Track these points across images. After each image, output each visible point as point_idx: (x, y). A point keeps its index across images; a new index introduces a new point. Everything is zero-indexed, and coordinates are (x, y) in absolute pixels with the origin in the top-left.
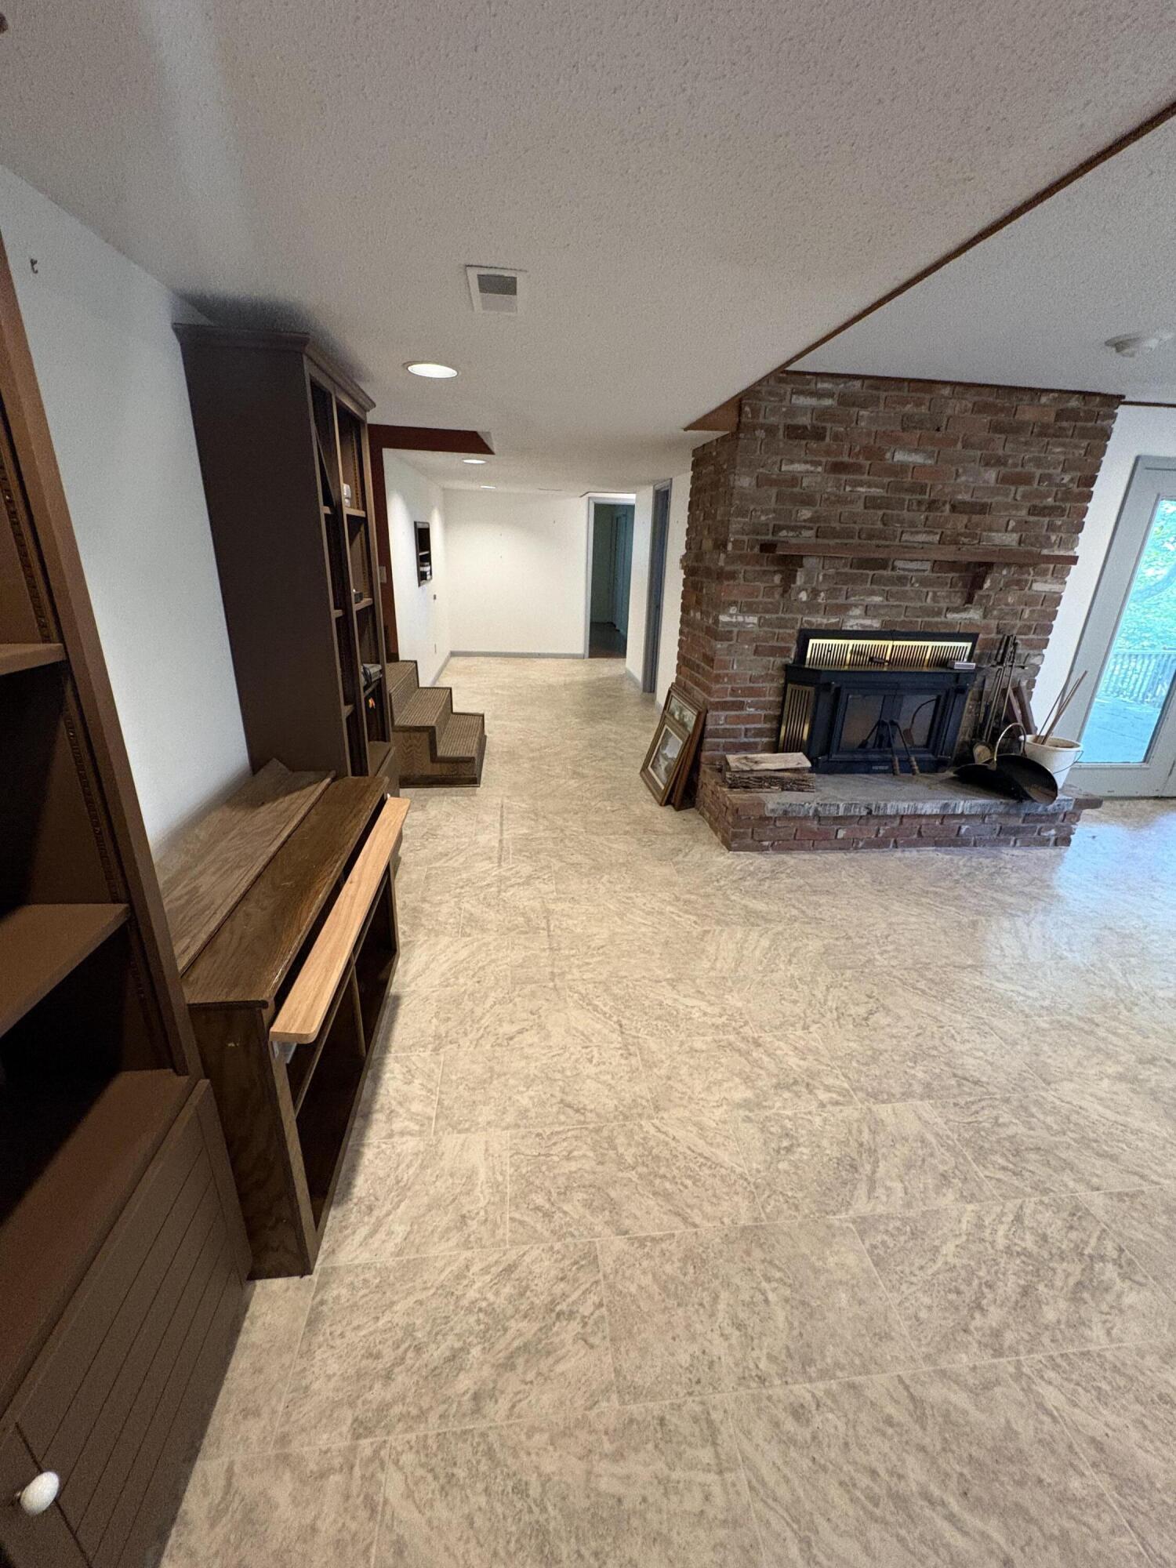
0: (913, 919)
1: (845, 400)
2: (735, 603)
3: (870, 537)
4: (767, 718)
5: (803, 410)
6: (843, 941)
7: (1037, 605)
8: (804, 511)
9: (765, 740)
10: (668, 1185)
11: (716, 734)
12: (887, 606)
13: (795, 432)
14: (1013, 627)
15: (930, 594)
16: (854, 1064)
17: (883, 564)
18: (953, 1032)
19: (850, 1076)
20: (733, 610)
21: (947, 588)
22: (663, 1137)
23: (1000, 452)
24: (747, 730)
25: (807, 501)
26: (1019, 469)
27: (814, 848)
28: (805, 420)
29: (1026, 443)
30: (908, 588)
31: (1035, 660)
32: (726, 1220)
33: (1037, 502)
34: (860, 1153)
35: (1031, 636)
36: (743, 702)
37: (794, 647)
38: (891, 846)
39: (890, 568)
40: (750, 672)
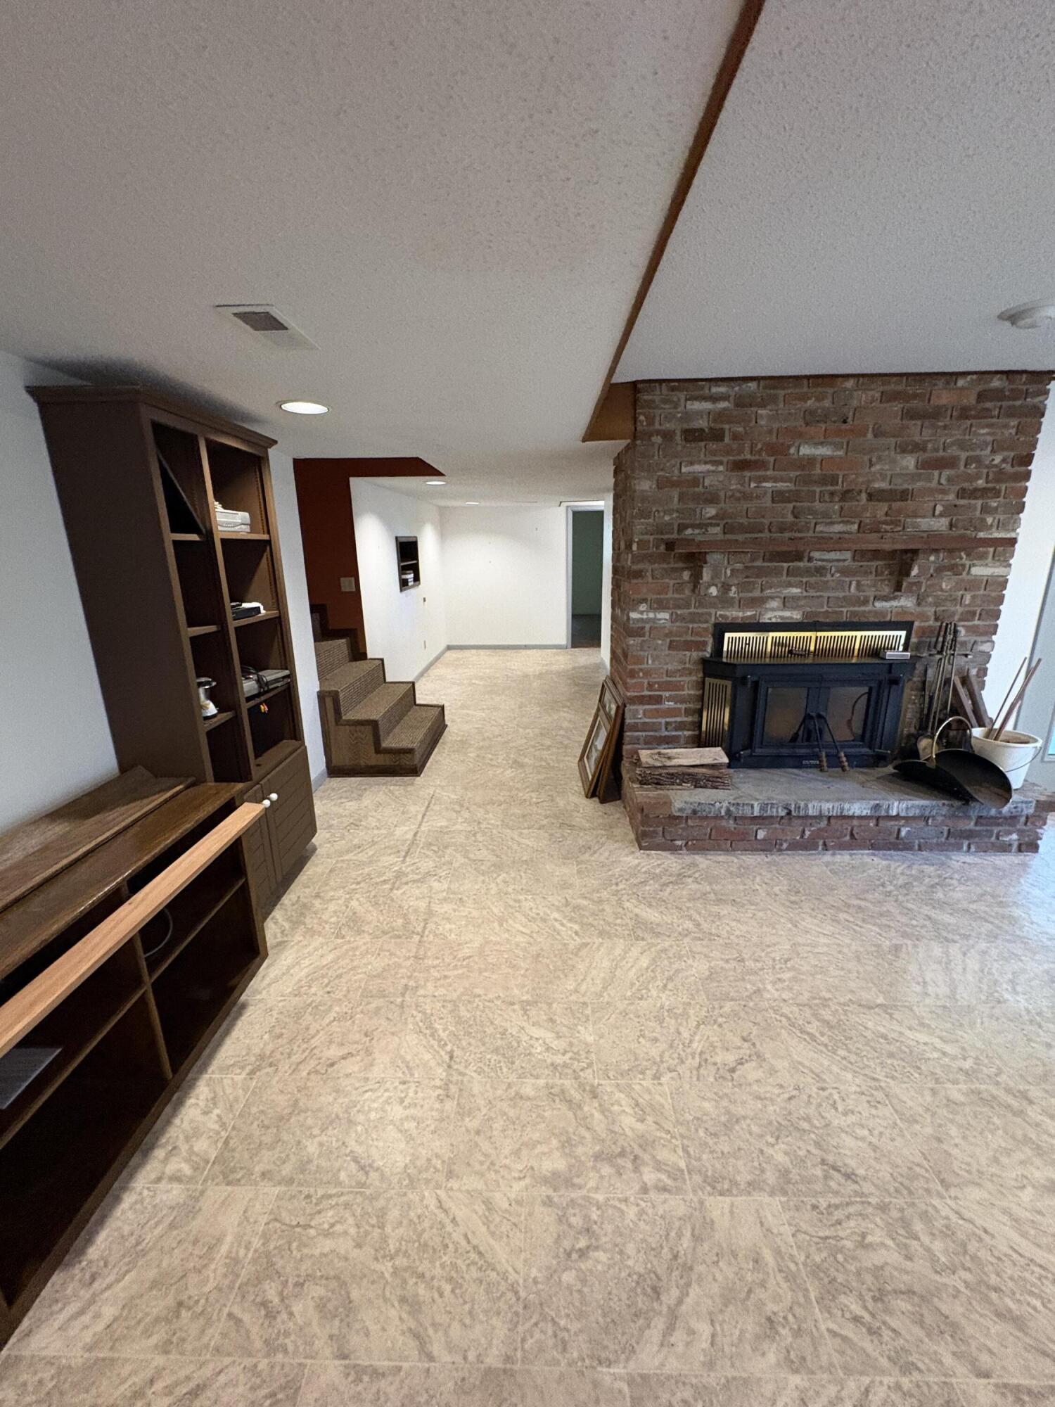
0: (823, 940)
1: (741, 403)
2: (644, 600)
3: (782, 530)
4: (688, 712)
5: (699, 414)
6: (733, 964)
7: (979, 589)
8: (708, 509)
9: (687, 733)
10: (421, 1290)
11: (635, 728)
12: (805, 597)
13: (693, 436)
14: (954, 614)
15: (854, 584)
16: (701, 1133)
17: (799, 557)
18: (836, 1097)
19: (691, 1150)
20: (643, 607)
21: (872, 577)
22: (441, 1216)
23: (917, 438)
24: (667, 723)
25: (712, 499)
26: (941, 453)
27: (732, 849)
28: (702, 423)
29: (945, 427)
30: (829, 577)
31: (985, 647)
32: (472, 1356)
33: (966, 485)
34: (670, 1270)
35: (976, 622)
36: (661, 696)
37: (710, 641)
38: (820, 848)
39: (806, 559)
40: (665, 667)
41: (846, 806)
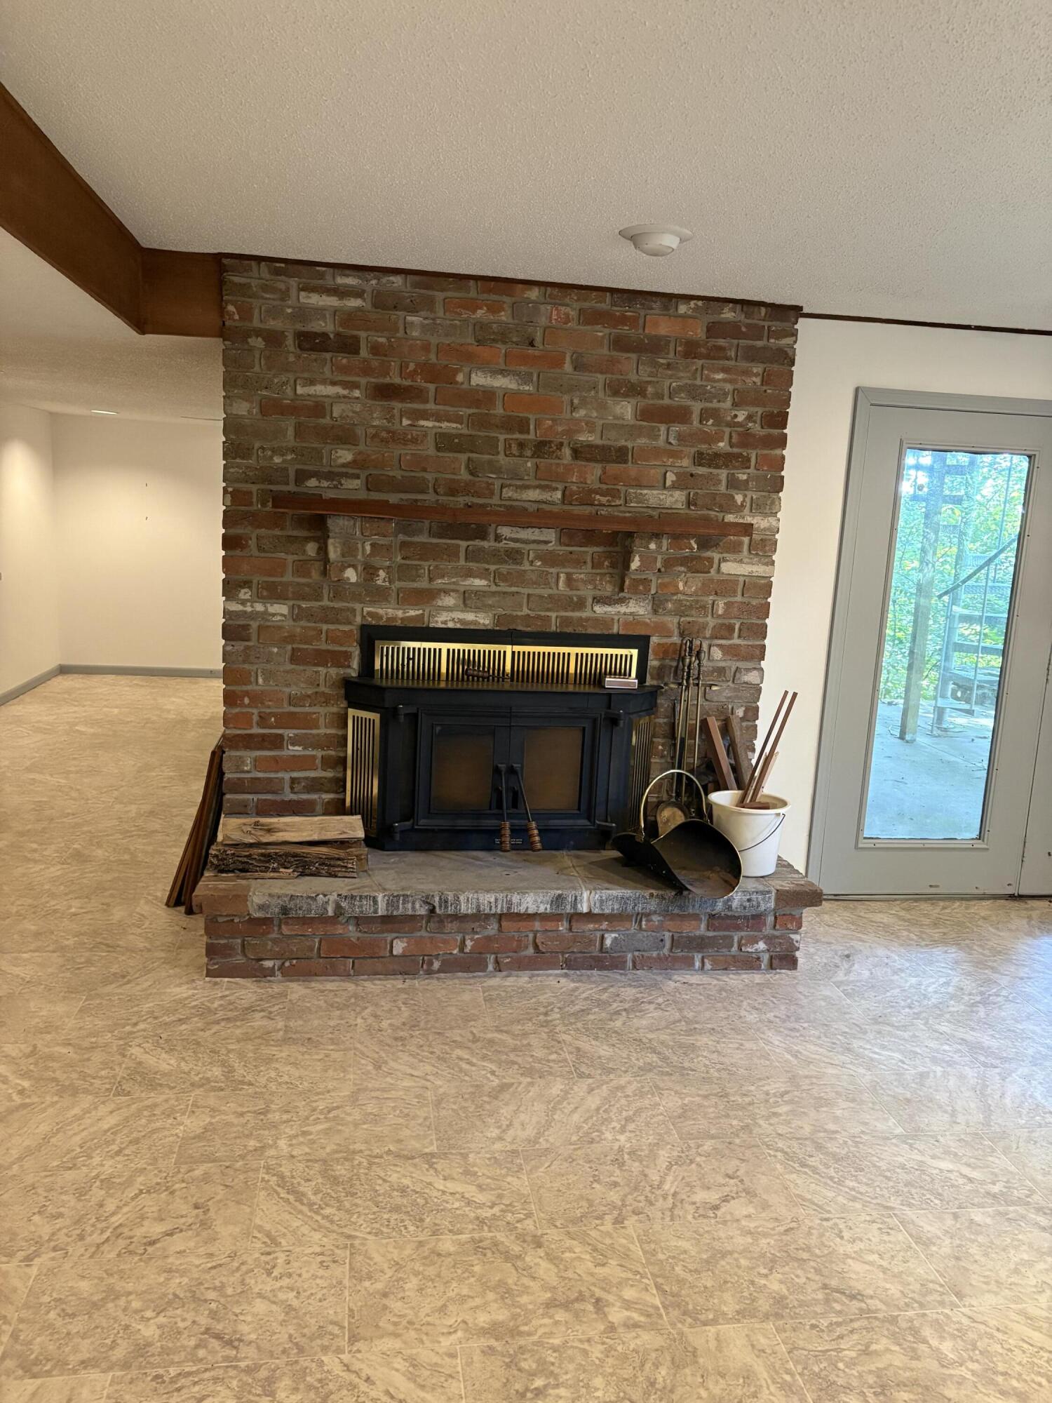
0: (405, 1083)
1: (383, 302)
2: (247, 583)
3: (453, 492)
4: (322, 763)
5: (320, 312)
7: (735, 594)
8: (340, 452)
9: (322, 795)
11: (239, 787)
12: (494, 593)
13: (311, 342)
14: (704, 626)
15: (563, 578)
17: (481, 534)
20: (245, 594)
21: (588, 568)
23: (633, 377)
24: (293, 780)
25: (344, 436)
26: (666, 401)
27: (352, 972)
28: (325, 326)
29: (669, 366)
30: (526, 566)
33: (704, 447)
35: (736, 641)
36: (281, 736)
37: (356, 652)
38: (490, 967)
39: (492, 536)
40: (287, 690)
41: (515, 898)
